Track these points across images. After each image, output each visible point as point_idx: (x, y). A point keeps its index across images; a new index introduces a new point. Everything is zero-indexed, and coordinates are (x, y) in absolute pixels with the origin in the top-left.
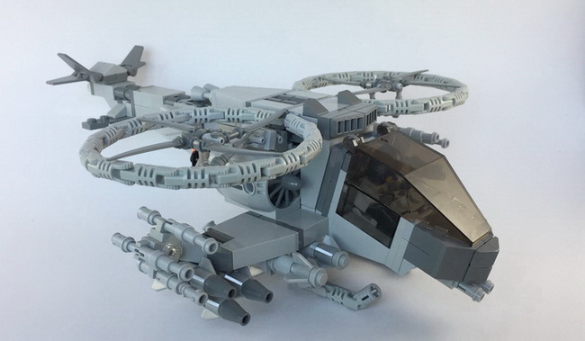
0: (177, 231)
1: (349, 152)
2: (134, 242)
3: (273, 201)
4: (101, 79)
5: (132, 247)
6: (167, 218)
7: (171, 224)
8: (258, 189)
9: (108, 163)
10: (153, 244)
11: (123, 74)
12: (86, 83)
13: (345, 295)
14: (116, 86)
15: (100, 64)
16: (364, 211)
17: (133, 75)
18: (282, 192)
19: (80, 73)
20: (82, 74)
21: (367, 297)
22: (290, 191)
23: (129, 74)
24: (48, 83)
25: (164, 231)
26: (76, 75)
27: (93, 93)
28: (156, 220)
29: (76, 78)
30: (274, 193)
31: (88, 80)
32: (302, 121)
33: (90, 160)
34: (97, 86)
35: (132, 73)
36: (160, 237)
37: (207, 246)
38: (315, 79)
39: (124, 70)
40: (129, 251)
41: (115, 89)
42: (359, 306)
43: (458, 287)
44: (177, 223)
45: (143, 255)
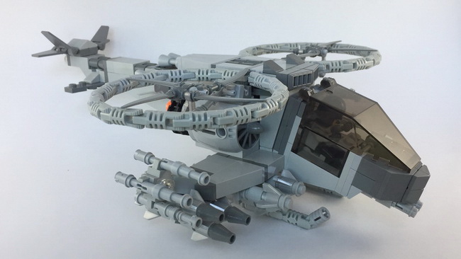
0: (173, 168)
1: (304, 101)
2: (135, 178)
3: (241, 142)
4: (78, 53)
5: (134, 183)
6: (161, 158)
7: (166, 162)
8: (230, 133)
9: (120, 111)
10: (152, 179)
11: (93, 48)
12: (64, 56)
13: (299, 218)
14: (90, 58)
15: (75, 41)
16: (314, 149)
17: (101, 50)
18: (247, 136)
19: (60, 47)
20: (61, 49)
21: (319, 218)
22: (252, 135)
23: (99, 48)
24: (33, 55)
25: (160, 168)
26: (55, 50)
27: (69, 64)
28: (152, 160)
29: (55, 52)
30: (242, 136)
31: (67, 53)
32: (265, 77)
33: (101, 109)
34: (73, 59)
35: (101, 47)
36: (157, 174)
37: (202, 179)
38: (254, 49)
39: (95, 45)
40: (132, 186)
41: (89, 60)
42: (311, 226)
43: (396, 206)
44: (172, 162)
45: (145, 189)
